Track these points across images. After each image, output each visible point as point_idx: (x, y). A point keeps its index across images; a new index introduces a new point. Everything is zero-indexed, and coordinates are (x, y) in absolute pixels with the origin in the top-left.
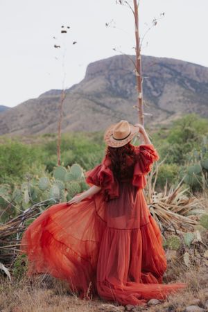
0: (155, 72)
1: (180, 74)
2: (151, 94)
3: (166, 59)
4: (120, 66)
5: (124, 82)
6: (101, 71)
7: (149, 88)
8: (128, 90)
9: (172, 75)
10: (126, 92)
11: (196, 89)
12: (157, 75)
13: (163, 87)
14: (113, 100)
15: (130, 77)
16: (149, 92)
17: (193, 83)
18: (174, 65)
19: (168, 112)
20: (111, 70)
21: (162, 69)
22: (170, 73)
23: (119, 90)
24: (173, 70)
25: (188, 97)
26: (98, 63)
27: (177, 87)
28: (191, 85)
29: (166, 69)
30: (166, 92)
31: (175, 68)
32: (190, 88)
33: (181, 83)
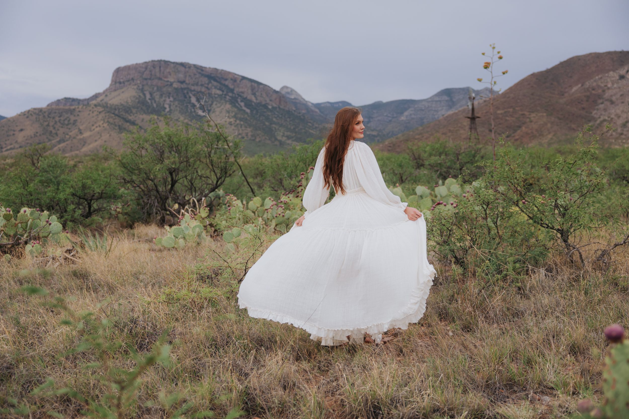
0: (202, 85)
1: (232, 91)
2: (195, 111)
3: (216, 70)
4: (158, 75)
5: (161, 96)
6: (133, 79)
7: (194, 106)
8: (167, 106)
9: (223, 91)
10: (165, 108)
11: (252, 111)
12: (203, 90)
13: (211, 105)
15: (170, 89)
16: (193, 110)
17: (248, 104)
18: (226, 80)
20: (146, 79)
21: (210, 82)
22: (220, 89)
23: (155, 105)
24: (224, 85)
25: (241, 120)
26: (128, 68)
27: (228, 106)
28: (246, 105)
29: (215, 83)
30: (214, 112)
31: (227, 83)
32: (244, 108)
33: (233, 101)
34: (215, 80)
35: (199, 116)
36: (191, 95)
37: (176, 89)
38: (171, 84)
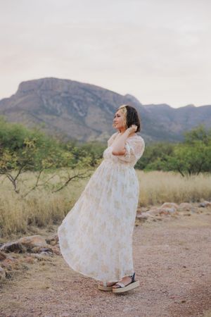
0: (80, 95)
1: (100, 99)
3: (88, 85)
4: (51, 87)
5: (54, 102)
6: (33, 90)
7: (76, 109)
8: (58, 109)
10: (57, 111)
12: (81, 98)
13: (87, 109)
14: (50, 117)
15: (59, 98)
16: (76, 112)
18: (96, 91)
19: (97, 131)
21: (85, 93)
22: (92, 98)
23: (50, 108)
24: (95, 95)
26: (29, 82)
27: (99, 110)
29: (88, 94)
30: (90, 114)
31: (96, 93)
32: (109, 111)
33: (102, 106)
34: (89, 92)
35: (80, 117)
36: (73, 101)
37: (63, 98)
38: (59, 94)
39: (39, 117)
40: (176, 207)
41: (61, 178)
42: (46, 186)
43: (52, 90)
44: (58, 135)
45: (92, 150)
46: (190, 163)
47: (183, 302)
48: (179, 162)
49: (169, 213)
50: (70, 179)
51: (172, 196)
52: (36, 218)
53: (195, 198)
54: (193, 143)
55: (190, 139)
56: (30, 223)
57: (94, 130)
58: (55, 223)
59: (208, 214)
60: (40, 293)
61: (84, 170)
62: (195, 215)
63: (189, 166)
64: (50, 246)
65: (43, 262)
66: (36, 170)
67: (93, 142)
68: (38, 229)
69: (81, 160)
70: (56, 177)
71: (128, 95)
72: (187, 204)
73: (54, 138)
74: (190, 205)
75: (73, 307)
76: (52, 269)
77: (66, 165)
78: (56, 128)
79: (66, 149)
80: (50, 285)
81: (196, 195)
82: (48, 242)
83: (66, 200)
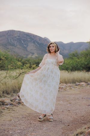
35: (25, 47)
36: (22, 40)
37: (18, 39)
38: (16, 37)
39: (7, 47)
40: (65, 86)
41: (17, 73)
42: (10, 77)
43: (13, 35)
44: (15, 55)
45: (30, 61)
46: (71, 67)
47: (68, 125)
48: (67, 66)
49: (62, 88)
50: (21, 74)
51: (64, 81)
52: (6, 90)
53: (74, 82)
54: (73, 58)
55: (72, 57)
56: (3, 92)
57: (31, 53)
58: (14, 93)
59: (79, 89)
60: (8, 123)
61: (26, 70)
62: (74, 89)
63: (71, 68)
64: (12, 102)
65: (9, 109)
66: (6, 70)
67: (30, 58)
68: (7, 95)
69: (25, 66)
70: (15, 73)
71: (45, 38)
72: (70, 84)
73: (14, 56)
74: (72, 84)
75: (22, 128)
76: (13, 112)
77: (19, 68)
78: (14, 52)
79: (19, 61)
80: (12, 119)
81: (74, 80)
82: (11, 101)
83: (19, 83)
